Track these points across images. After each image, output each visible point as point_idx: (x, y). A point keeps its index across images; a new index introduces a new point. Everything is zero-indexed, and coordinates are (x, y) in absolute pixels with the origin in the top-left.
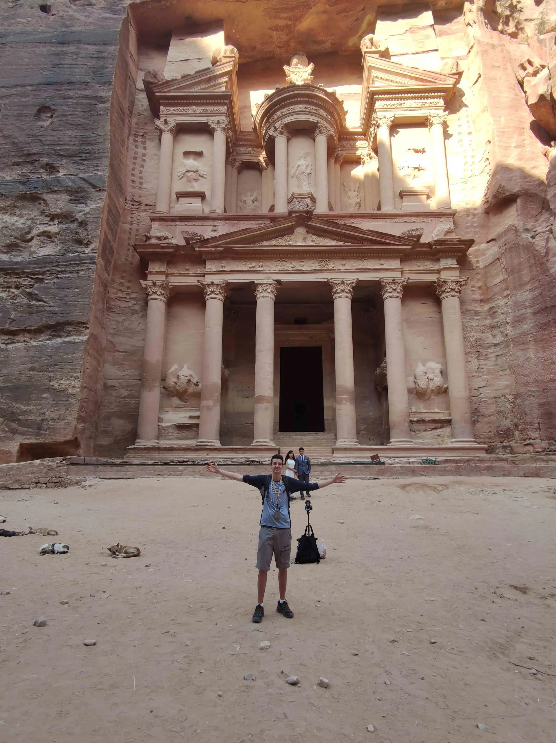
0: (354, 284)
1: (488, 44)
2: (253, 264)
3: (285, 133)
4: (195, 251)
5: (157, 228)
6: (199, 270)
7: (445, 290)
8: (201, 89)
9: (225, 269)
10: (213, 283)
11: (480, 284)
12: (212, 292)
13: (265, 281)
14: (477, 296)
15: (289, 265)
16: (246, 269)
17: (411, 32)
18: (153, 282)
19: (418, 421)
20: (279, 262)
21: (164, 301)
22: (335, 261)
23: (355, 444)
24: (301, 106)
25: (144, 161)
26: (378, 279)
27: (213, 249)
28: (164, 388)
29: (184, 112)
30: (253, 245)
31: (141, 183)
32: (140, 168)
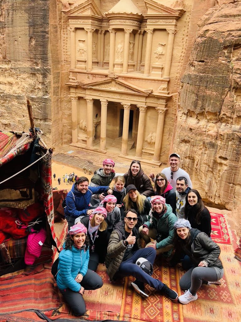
0: (129, 105)
2: (100, 93)
3: (113, 32)
5: (72, 75)
6: (84, 92)
7: (159, 112)
9: (91, 94)
10: (88, 99)
12: (88, 102)
13: (103, 100)
15: (110, 95)
16: (97, 95)
19: (144, 152)
20: (107, 93)
21: (76, 102)
22: (125, 96)
27: (87, 88)
29: (77, 23)
31: (67, 52)
32: (66, 45)
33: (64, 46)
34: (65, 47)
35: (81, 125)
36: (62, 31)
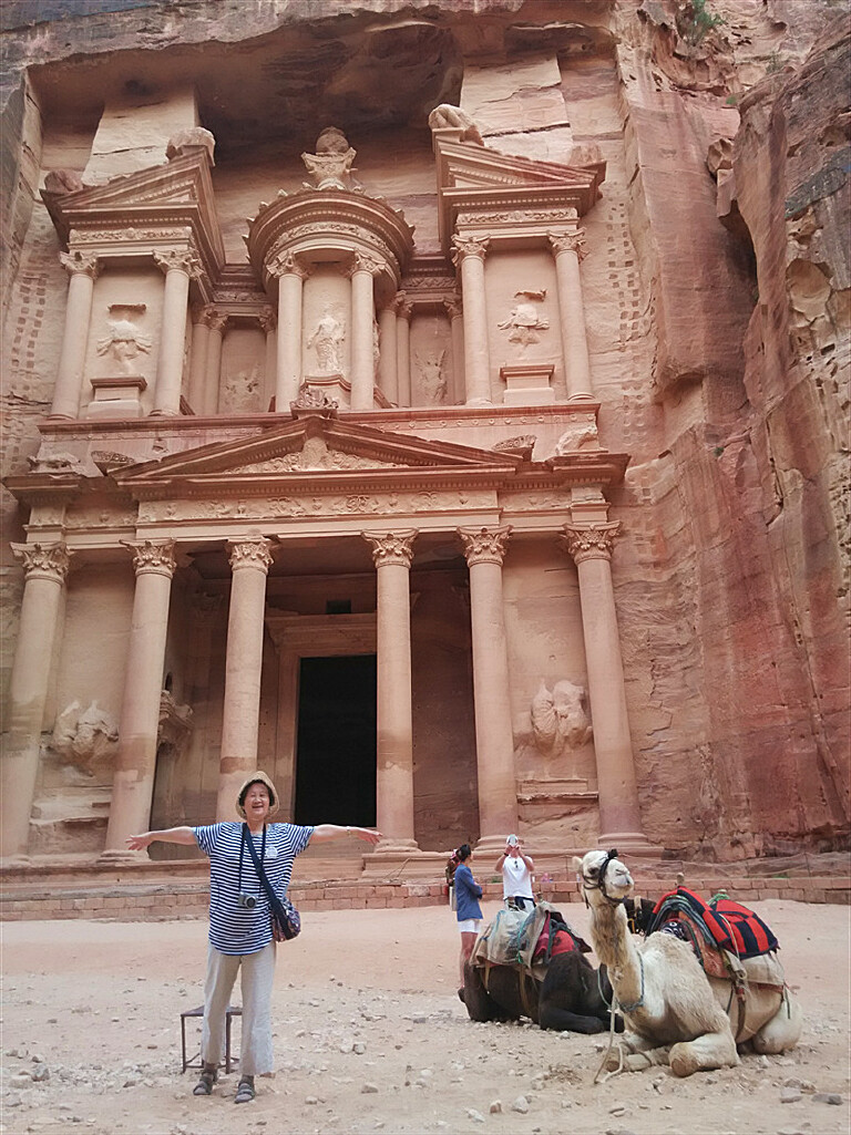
0: (411, 540)
1: (653, 113)
2: (227, 508)
3: (297, 270)
4: (118, 486)
5: (52, 445)
6: (126, 520)
7: (579, 546)
8: (146, 200)
9: (174, 519)
10: (148, 545)
11: (652, 533)
12: (147, 561)
13: (248, 539)
14: (648, 556)
15: (294, 508)
16: (214, 516)
17: (523, 97)
18: (35, 546)
19: (534, 800)
20: (275, 502)
21: (57, 581)
22: (378, 498)
23: (407, 848)
24: (324, 224)
25: (38, 323)
26: (455, 529)
27: (150, 482)
28: (49, 748)
29: (114, 240)
30: (226, 473)
31: (30, 364)
32: (30, 338)
33: (18, 339)
34: (23, 345)
35: (62, 737)
36: (17, 287)
